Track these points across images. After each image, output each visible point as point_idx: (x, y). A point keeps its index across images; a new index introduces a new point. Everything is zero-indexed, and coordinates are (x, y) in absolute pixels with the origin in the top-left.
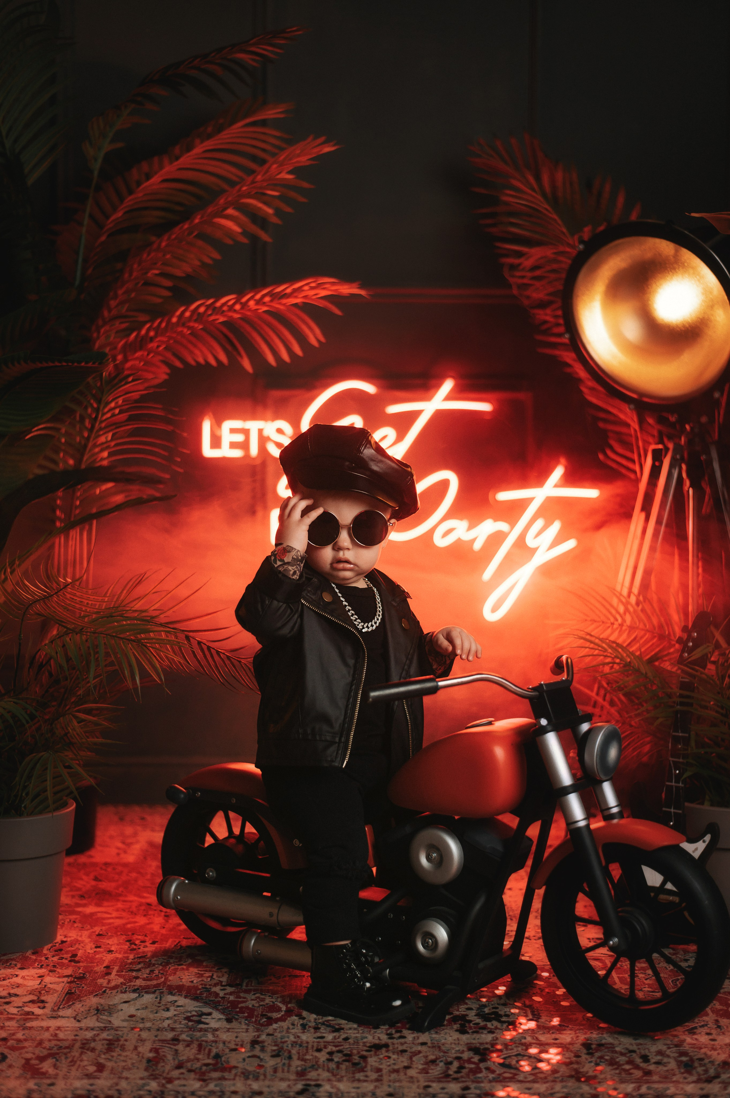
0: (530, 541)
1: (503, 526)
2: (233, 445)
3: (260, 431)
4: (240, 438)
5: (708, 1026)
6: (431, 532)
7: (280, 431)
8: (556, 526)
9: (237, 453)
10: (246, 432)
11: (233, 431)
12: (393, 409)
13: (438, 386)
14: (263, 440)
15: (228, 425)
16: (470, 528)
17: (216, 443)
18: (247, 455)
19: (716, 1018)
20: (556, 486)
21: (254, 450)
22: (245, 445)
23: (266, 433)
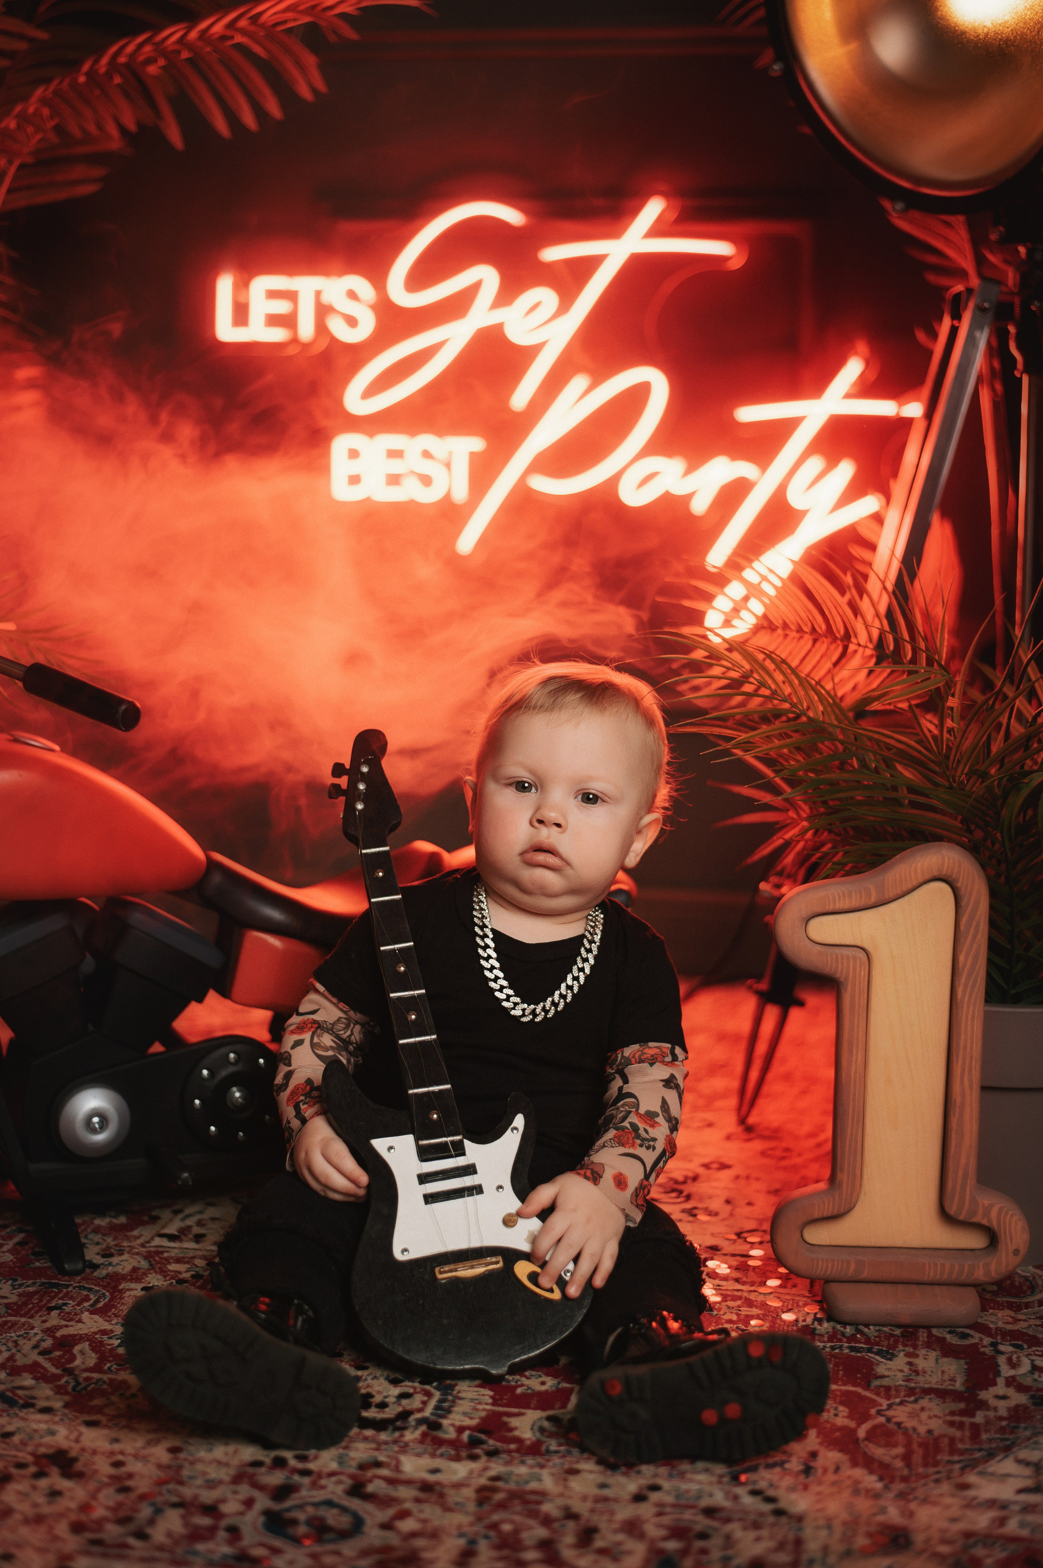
0: (795, 498)
1: (745, 469)
2: (273, 320)
3: (318, 294)
4: (282, 307)
5: (787, 1466)
6: (615, 480)
7: (352, 295)
8: (846, 470)
9: (278, 335)
10: (291, 296)
11: (273, 294)
12: (553, 254)
13: (635, 211)
14: (323, 311)
15: (262, 284)
16: (689, 471)
17: (241, 315)
18: (295, 340)
19: (815, 1447)
20: (848, 396)
21: (306, 330)
22: (288, 321)
23: (326, 299)
